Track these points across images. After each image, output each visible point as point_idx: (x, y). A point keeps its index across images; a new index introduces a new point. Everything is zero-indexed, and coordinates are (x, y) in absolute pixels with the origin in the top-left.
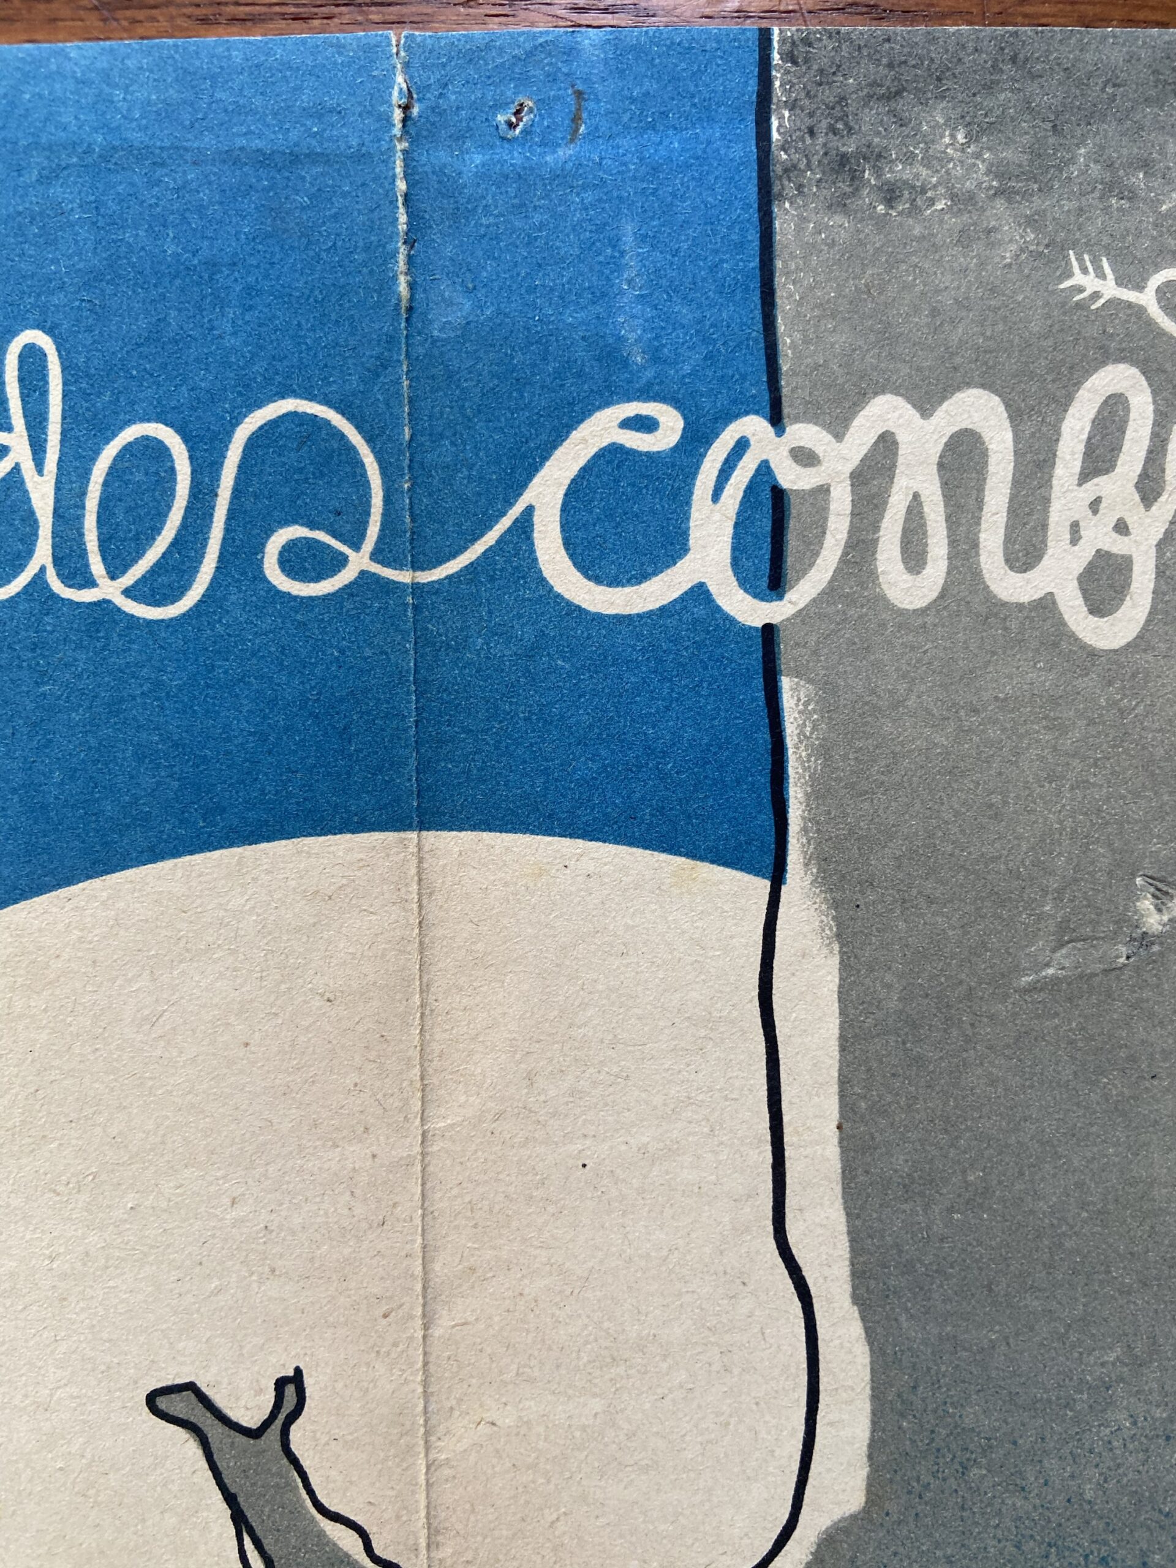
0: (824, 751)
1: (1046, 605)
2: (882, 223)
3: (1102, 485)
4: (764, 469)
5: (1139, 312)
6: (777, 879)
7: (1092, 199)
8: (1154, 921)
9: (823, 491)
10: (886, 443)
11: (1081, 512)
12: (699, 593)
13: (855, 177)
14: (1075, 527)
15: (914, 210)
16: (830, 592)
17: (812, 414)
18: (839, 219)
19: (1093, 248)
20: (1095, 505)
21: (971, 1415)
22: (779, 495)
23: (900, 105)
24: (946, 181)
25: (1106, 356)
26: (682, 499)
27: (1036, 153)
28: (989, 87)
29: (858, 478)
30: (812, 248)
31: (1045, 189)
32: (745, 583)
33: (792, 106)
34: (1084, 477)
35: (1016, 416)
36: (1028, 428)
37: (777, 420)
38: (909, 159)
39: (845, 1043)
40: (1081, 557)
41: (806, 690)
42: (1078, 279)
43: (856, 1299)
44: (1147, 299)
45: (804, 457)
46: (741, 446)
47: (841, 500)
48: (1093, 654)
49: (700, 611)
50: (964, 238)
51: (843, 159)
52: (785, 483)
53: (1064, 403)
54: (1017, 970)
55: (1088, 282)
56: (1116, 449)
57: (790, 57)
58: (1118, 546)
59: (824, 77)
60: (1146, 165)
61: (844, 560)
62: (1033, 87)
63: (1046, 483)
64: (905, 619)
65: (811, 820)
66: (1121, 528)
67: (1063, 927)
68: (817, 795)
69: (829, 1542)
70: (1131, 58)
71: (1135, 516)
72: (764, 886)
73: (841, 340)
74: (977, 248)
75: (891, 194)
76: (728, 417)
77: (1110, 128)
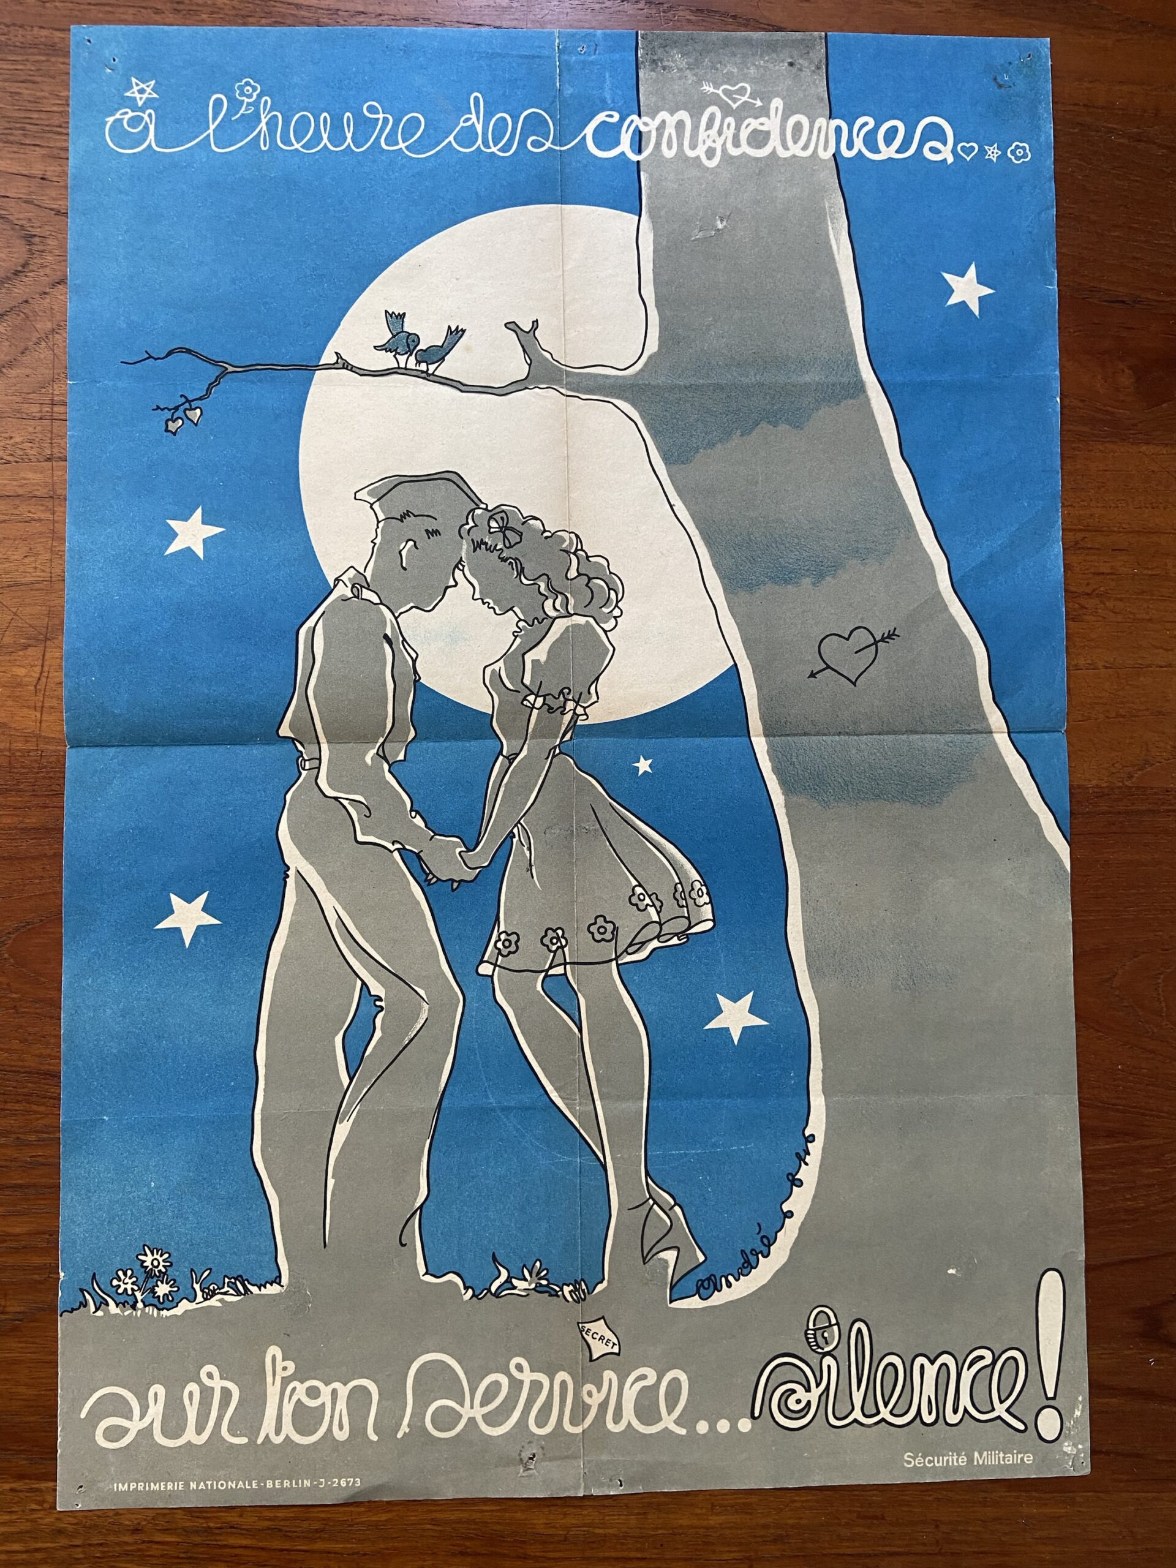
0: (650, 188)
1: (698, 157)
2: (662, 74)
3: (709, 132)
4: (637, 126)
5: (718, 95)
6: (640, 216)
7: (708, 70)
8: (720, 226)
9: (650, 131)
10: (664, 122)
11: (705, 137)
12: (623, 153)
13: (657, 64)
14: (704, 141)
15: (670, 72)
16: (651, 154)
17: (647, 115)
18: (652, 73)
19: (708, 81)
20: (708, 136)
21: (680, 331)
22: (640, 133)
23: (667, 49)
24: (676, 66)
25: (710, 104)
26: (619, 132)
27: (696, 60)
28: (686, 45)
29: (657, 129)
30: (647, 79)
31: (698, 68)
32: (633, 151)
33: (643, 48)
34: (706, 130)
35: (691, 116)
36: (694, 119)
37: (640, 116)
38: (668, 61)
39: (654, 252)
40: (705, 148)
41: (646, 175)
42: (705, 87)
43: (656, 306)
44: (720, 92)
45: (646, 124)
46: (632, 121)
47: (654, 134)
48: (708, 168)
49: (623, 157)
50: (680, 78)
51: (654, 60)
52: (642, 130)
53: (702, 114)
54: (691, 237)
55: (708, 88)
56: (713, 124)
57: (642, 38)
58: (713, 145)
59: (650, 42)
60: (720, 63)
61: (655, 147)
62: (696, 45)
63: (698, 131)
64: (667, 160)
65: (648, 204)
66: (714, 141)
67: (701, 227)
68: (649, 197)
69: (650, 357)
70: (718, 39)
71: (717, 139)
72: (637, 218)
73: (654, 99)
74: (683, 80)
75: (664, 68)
76: (629, 115)
77: (713, 54)
